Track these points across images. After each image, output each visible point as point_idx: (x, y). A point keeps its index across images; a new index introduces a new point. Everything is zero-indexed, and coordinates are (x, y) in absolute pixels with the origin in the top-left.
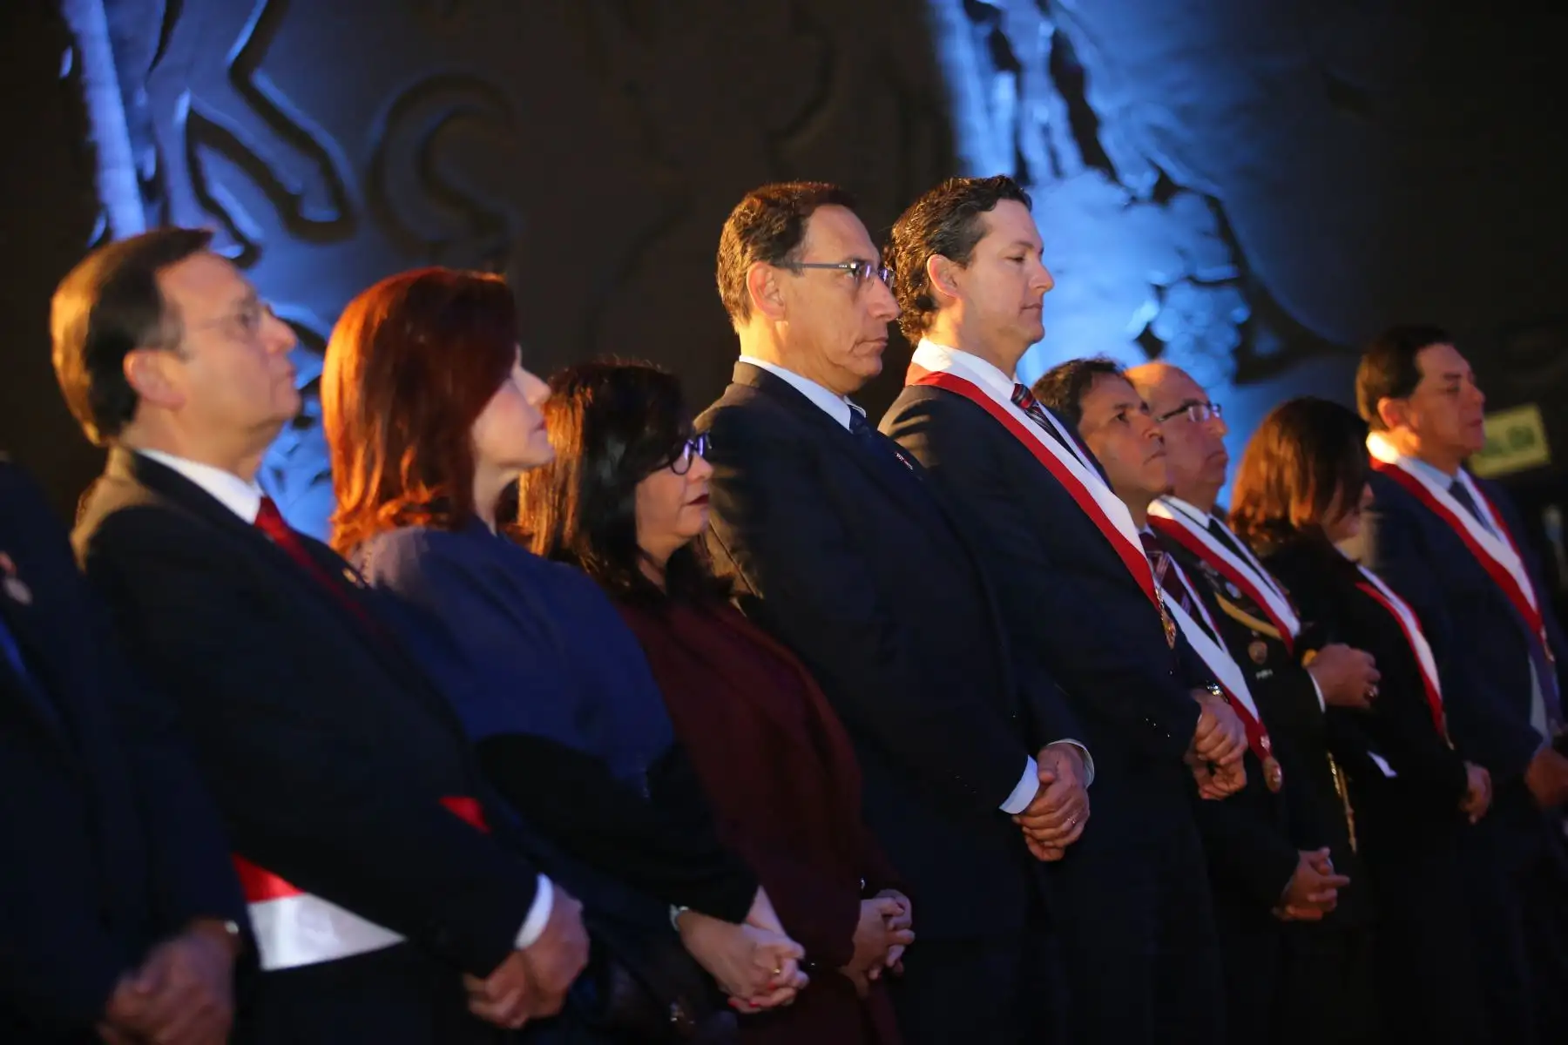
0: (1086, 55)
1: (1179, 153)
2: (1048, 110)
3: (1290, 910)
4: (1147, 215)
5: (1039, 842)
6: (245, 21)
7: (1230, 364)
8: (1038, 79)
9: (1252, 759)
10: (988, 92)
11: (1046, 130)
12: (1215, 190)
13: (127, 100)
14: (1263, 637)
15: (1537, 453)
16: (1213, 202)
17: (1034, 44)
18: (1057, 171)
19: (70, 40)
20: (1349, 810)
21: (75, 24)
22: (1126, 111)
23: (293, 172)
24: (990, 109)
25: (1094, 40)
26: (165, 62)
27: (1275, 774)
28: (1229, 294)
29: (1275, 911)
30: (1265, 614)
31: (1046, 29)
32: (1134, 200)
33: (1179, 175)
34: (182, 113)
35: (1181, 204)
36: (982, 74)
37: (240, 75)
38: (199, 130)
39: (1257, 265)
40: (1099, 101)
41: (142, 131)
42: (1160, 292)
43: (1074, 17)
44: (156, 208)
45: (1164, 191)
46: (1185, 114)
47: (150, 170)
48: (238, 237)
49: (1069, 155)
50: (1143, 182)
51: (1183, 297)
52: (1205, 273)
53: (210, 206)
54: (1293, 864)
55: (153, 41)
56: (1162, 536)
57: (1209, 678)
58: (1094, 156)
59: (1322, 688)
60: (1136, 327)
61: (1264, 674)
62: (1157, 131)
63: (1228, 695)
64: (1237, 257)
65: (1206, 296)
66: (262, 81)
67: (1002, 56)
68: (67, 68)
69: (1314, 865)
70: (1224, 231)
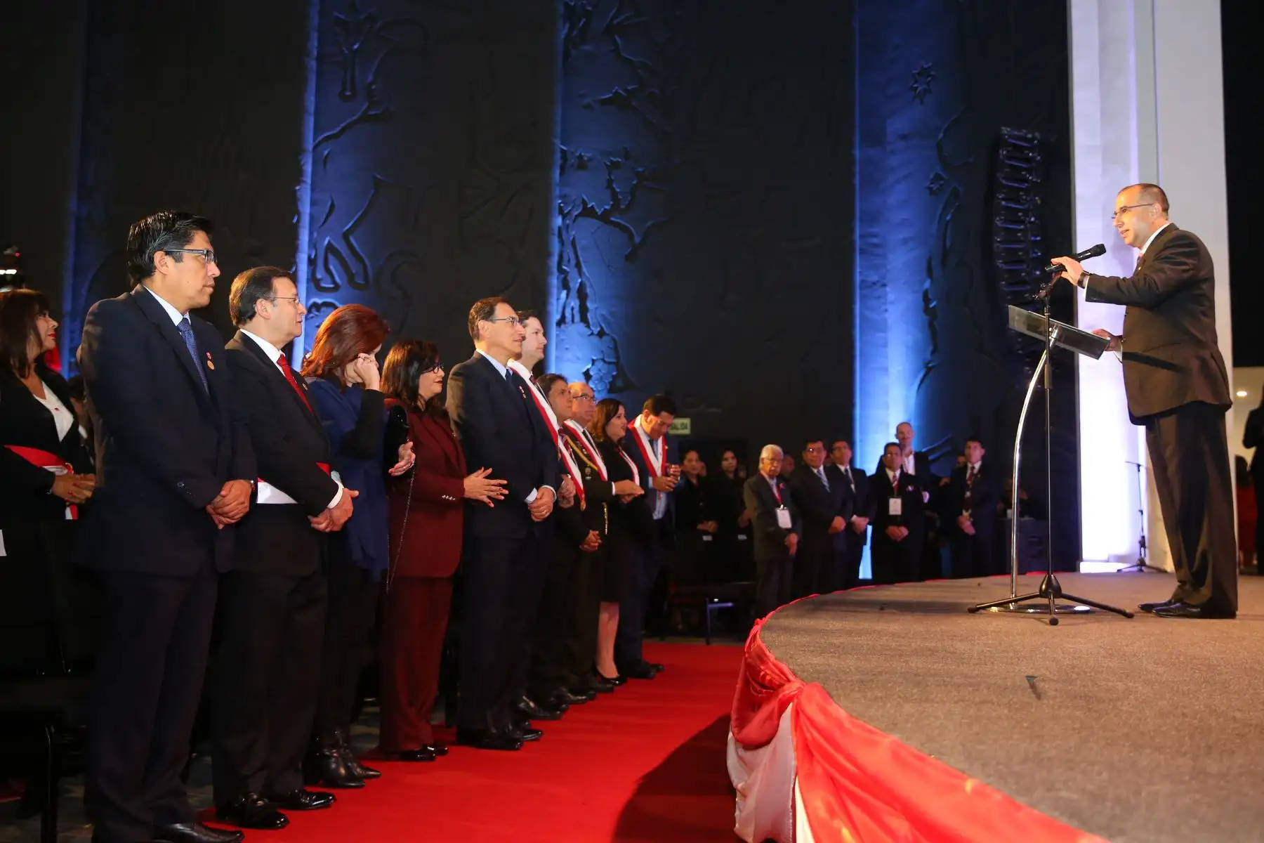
0: (589, 290)
1: (609, 324)
2: (574, 303)
3: (586, 546)
4: (595, 339)
5: (535, 517)
6: (352, 219)
7: (608, 387)
8: (574, 293)
9: (577, 498)
10: (559, 294)
11: (573, 309)
12: (615, 336)
13: (311, 234)
14: (590, 467)
15: (687, 431)
16: (614, 340)
17: (575, 284)
18: (573, 321)
19: (299, 214)
20: (607, 522)
21: (300, 208)
22: (596, 309)
23: (355, 267)
24: (558, 299)
25: (592, 286)
26: (325, 226)
27: (583, 505)
28: (613, 367)
29: (580, 547)
30: (594, 462)
31: (580, 280)
32: (592, 334)
33: (606, 330)
34: (326, 242)
35: (605, 338)
36: (558, 288)
37: (346, 236)
38: (330, 247)
39: (622, 360)
40: (589, 304)
41: (313, 244)
42: (593, 362)
43: (589, 280)
44: (312, 268)
45: (601, 334)
46: (612, 314)
47: (313, 257)
48: (334, 282)
49: (577, 318)
50: (596, 330)
51: (600, 364)
52: (607, 360)
53: (328, 271)
54: (588, 533)
55: (322, 221)
56: (566, 430)
57: (570, 472)
58: (584, 319)
59: (616, 488)
60: (585, 370)
61: (588, 478)
62: (603, 315)
63: (573, 478)
64: (617, 357)
65: (606, 366)
66: (352, 239)
67: (565, 285)
68: (295, 220)
69: (594, 535)
70: (616, 349)
